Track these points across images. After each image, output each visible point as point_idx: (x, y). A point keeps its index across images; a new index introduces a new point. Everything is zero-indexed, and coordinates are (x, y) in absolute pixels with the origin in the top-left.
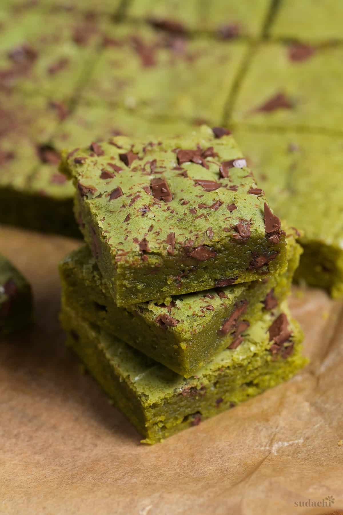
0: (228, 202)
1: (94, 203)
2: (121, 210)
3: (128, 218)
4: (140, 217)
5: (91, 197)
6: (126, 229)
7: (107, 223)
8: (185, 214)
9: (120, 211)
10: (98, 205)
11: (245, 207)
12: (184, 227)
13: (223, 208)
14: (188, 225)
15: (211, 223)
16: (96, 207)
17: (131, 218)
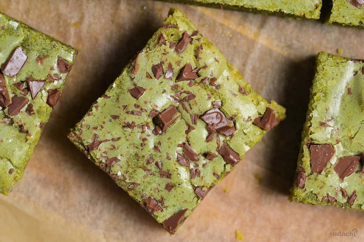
0: (173, 182)
1: (124, 78)
2: (121, 107)
3: (115, 117)
4: (121, 126)
5: (129, 72)
6: (104, 123)
7: (105, 103)
8: (143, 157)
9: (119, 107)
10: (122, 83)
11: (175, 196)
12: (130, 163)
13: (165, 181)
14: (133, 165)
15: (144, 182)
16: (121, 82)
17: (117, 119)
